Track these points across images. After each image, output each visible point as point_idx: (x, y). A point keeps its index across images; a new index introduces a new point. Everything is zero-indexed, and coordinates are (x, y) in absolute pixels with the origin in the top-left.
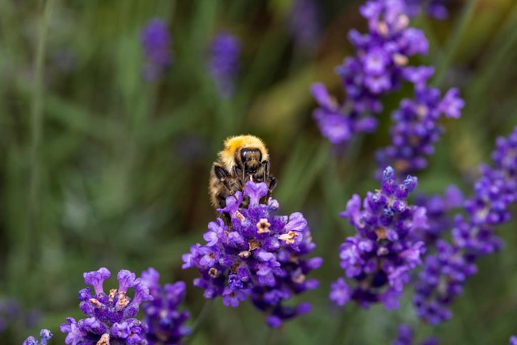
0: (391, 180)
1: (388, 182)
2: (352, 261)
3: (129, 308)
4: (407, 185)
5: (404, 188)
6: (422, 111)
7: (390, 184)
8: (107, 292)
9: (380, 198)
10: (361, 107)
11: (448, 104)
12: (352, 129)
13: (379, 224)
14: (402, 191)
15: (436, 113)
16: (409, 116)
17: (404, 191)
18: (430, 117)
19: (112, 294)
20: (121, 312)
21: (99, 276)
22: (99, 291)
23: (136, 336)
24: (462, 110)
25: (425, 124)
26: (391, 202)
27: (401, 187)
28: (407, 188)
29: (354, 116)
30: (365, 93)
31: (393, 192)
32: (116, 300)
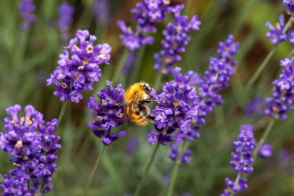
0: (180, 74)
1: (179, 76)
2: (162, 121)
3: (31, 127)
4: (189, 76)
5: (188, 77)
6: (179, 28)
7: (180, 77)
8: (19, 118)
9: (176, 85)
10: (146, 30)
11: (193, 24)
12: (140, 43)
13: (175, 99)
14: (187, 79)
15: (186, 29)
16: (172, 32)
17: (188, 79)
18: (183, 31)
19: (22, 119)
20: (27, 129)
21: (15, 109)
22: (15, 118)
23: (36, 141)
24: (200, 26)
25: (181, 35)
26: (181, 86)
27: (186, 77)
28: (189, 77)
29: (141, 36)
30: (148, 22)
31: (182, 81)
32: (24, 122)
